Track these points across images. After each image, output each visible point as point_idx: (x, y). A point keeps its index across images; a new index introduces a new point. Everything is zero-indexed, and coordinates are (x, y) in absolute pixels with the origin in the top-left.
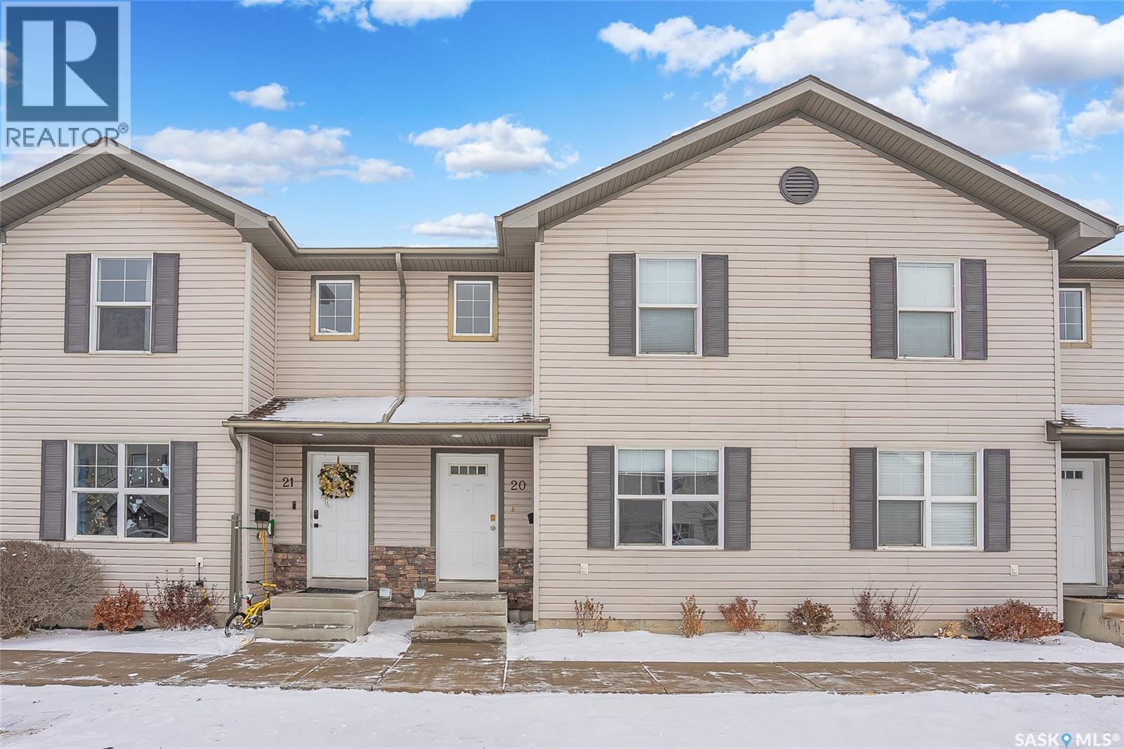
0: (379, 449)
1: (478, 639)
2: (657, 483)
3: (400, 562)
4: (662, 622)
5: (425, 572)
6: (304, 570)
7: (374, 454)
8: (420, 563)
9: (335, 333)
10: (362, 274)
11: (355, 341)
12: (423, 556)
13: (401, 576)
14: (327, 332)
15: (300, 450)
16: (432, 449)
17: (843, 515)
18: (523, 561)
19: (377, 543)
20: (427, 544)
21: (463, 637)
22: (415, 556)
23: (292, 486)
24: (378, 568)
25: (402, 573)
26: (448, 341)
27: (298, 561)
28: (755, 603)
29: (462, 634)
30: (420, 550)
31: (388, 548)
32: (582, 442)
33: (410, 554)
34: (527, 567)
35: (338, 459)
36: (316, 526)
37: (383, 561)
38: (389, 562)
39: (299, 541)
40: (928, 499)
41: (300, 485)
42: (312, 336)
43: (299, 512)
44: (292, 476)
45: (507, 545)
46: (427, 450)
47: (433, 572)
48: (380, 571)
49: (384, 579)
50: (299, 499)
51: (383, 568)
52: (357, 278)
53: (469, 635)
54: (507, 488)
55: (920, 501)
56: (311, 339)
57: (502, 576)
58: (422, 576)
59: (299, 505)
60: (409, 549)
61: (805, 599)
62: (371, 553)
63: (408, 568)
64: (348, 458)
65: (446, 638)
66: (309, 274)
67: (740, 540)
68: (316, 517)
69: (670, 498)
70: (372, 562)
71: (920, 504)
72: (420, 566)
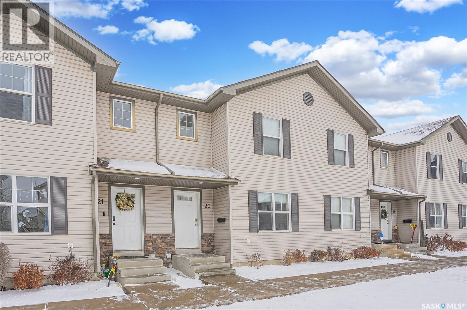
0: (147, 187)
1: (226, 273)
2: (269, 206)
3: (159, 241)
4: (273, 261)
5: (170, 245)
6: (111, 247)
7: (144, 190)
8: (168, 241)
9: (122, 127)
10: (136, 100)
11: (134, 132)
12: (169, 238)
13: (160, 248)
14: (118, 126)
15: (107, 185)
16: (171, 188)
17: (323, 219)
18: (210, 239)
19: (147, 232)
20: (171, 232)
21: (220, 273)
22: (166, 238)
23: (103, 204)
24: (149, 244)
25: (160, 246)
26: (177, 138)
27: (108, 243)
28: (304, 251)
29: (220, 272)
30: (168, 235)
31: (153, 235)
32: (246, 189)
33: (163, 237)
34: (212, 242)
35: (124, 191)
36: (114, 224)
37: (151, 241)
38: (154, 242)
39: (107, 232)
40: (342, 213)
41: (107, 203)
42: (111, 127)
43: (107, 217)
44: (102, 199)
45: (204, 232)
46: (169, 188)
47: (174, 246)
48: (150, 246)
49: (152, 250)
50: (107, 211)
51: (151, 244)
52: (133, 101)
53: (223, 272)
54: (203, 207)
55: (339, 214)
56: (111, 128)
57: (203, 246)
58: (169, 247)
59: (107, 214)
60: (163, 235)
61: (314, 249)
62: (145, 238)
63: (163, 244)
64: (130, 191)
65: (214, 274)
66: (108, 95)
67: (296, 228)
68: (114, 220)
69: (274, 212)
70: (146, 242)
71: (340, 215)
72: (168, 243)
